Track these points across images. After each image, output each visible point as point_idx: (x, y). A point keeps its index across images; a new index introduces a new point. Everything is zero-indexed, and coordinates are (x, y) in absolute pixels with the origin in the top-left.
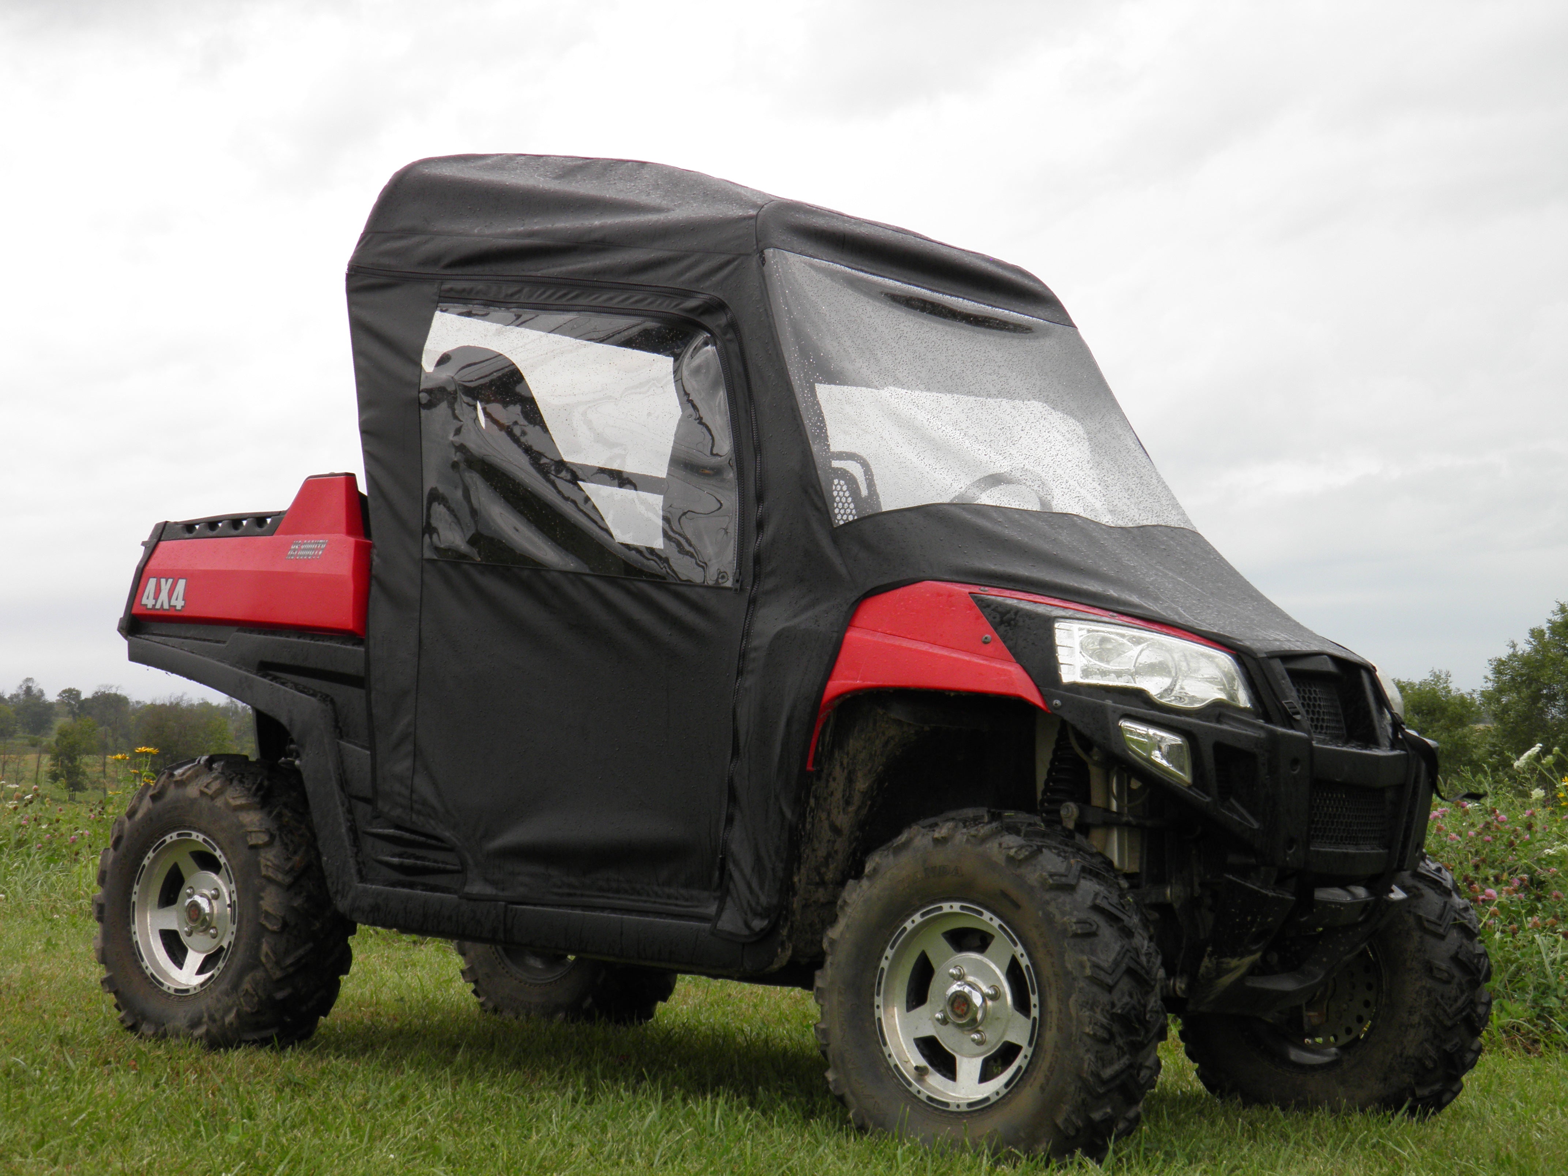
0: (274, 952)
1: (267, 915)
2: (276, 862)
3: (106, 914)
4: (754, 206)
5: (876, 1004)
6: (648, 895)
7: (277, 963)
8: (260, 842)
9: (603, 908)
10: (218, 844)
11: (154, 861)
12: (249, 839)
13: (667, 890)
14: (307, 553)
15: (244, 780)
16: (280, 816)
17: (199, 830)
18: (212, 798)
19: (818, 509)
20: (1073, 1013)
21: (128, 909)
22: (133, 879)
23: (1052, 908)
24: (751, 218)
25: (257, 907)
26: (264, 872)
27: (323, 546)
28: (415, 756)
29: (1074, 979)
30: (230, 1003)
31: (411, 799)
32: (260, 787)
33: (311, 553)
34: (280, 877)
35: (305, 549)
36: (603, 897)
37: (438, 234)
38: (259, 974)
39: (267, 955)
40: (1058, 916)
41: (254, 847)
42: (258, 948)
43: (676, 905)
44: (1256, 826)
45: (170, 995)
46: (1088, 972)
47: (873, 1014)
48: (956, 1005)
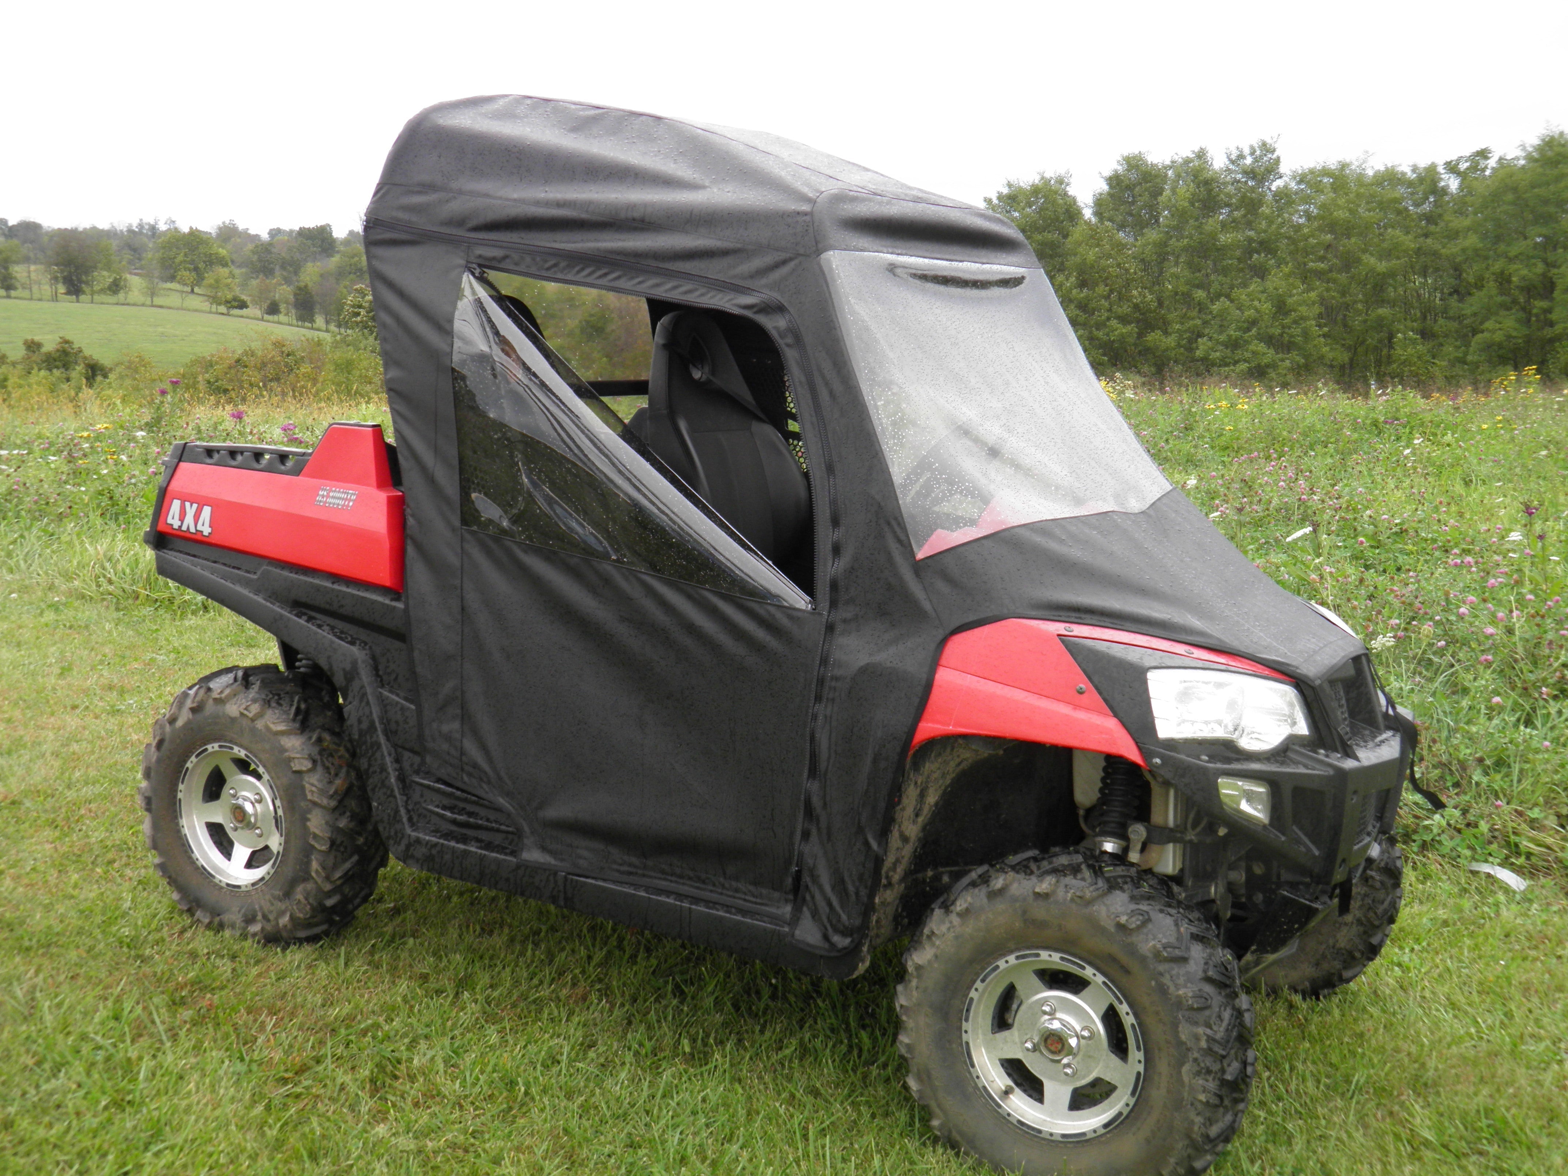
0: (324, 868)
1: (315, 836)
2: (320, 786)
3: (153, 806)
4: (809, 200)
5: (964, 1029)
6: (714, 885)
7: (327, 878)
8: (304, 769)
9: (668, 893)
10: (260, 761)
11: (196, 765)
12: (292, 765)
13: (734, 884)
14: (337, 501)
15: (282, 702)
16: (320, 740)
17: (241, 746)
18: (253, 720)
19: (900, 541)
20: (1186, 1079)
21: (175, 804)
22: (178, 779)
23: (1166, 980)
24: (806, 214)
25: (305, 828)
26: (309, 797)
27: (354, 497)
28: (462, 719)
29: (1188, 1049)
30: (283, 907)
31: (461, 760)
32: (298, 711)
33: (341, 502)
34: (325, 802)
35: (333, 497)
36: (665, 879)
37: (460, 192)
38: (310, 886)
39: (317, 872)
40: (1172, 989)
41: (299, 773)
42: (308, 863)
43: (745, 900)
44: (1317, 853)
45: (222, 888)
46: (1203, 1044)
47: (960, 1037)
48: (1049, 1042)
